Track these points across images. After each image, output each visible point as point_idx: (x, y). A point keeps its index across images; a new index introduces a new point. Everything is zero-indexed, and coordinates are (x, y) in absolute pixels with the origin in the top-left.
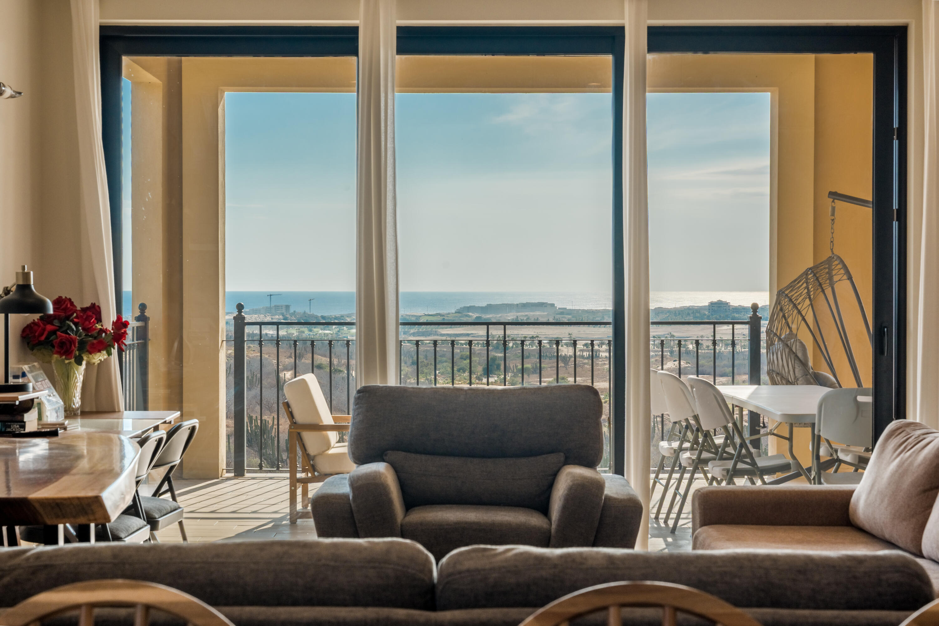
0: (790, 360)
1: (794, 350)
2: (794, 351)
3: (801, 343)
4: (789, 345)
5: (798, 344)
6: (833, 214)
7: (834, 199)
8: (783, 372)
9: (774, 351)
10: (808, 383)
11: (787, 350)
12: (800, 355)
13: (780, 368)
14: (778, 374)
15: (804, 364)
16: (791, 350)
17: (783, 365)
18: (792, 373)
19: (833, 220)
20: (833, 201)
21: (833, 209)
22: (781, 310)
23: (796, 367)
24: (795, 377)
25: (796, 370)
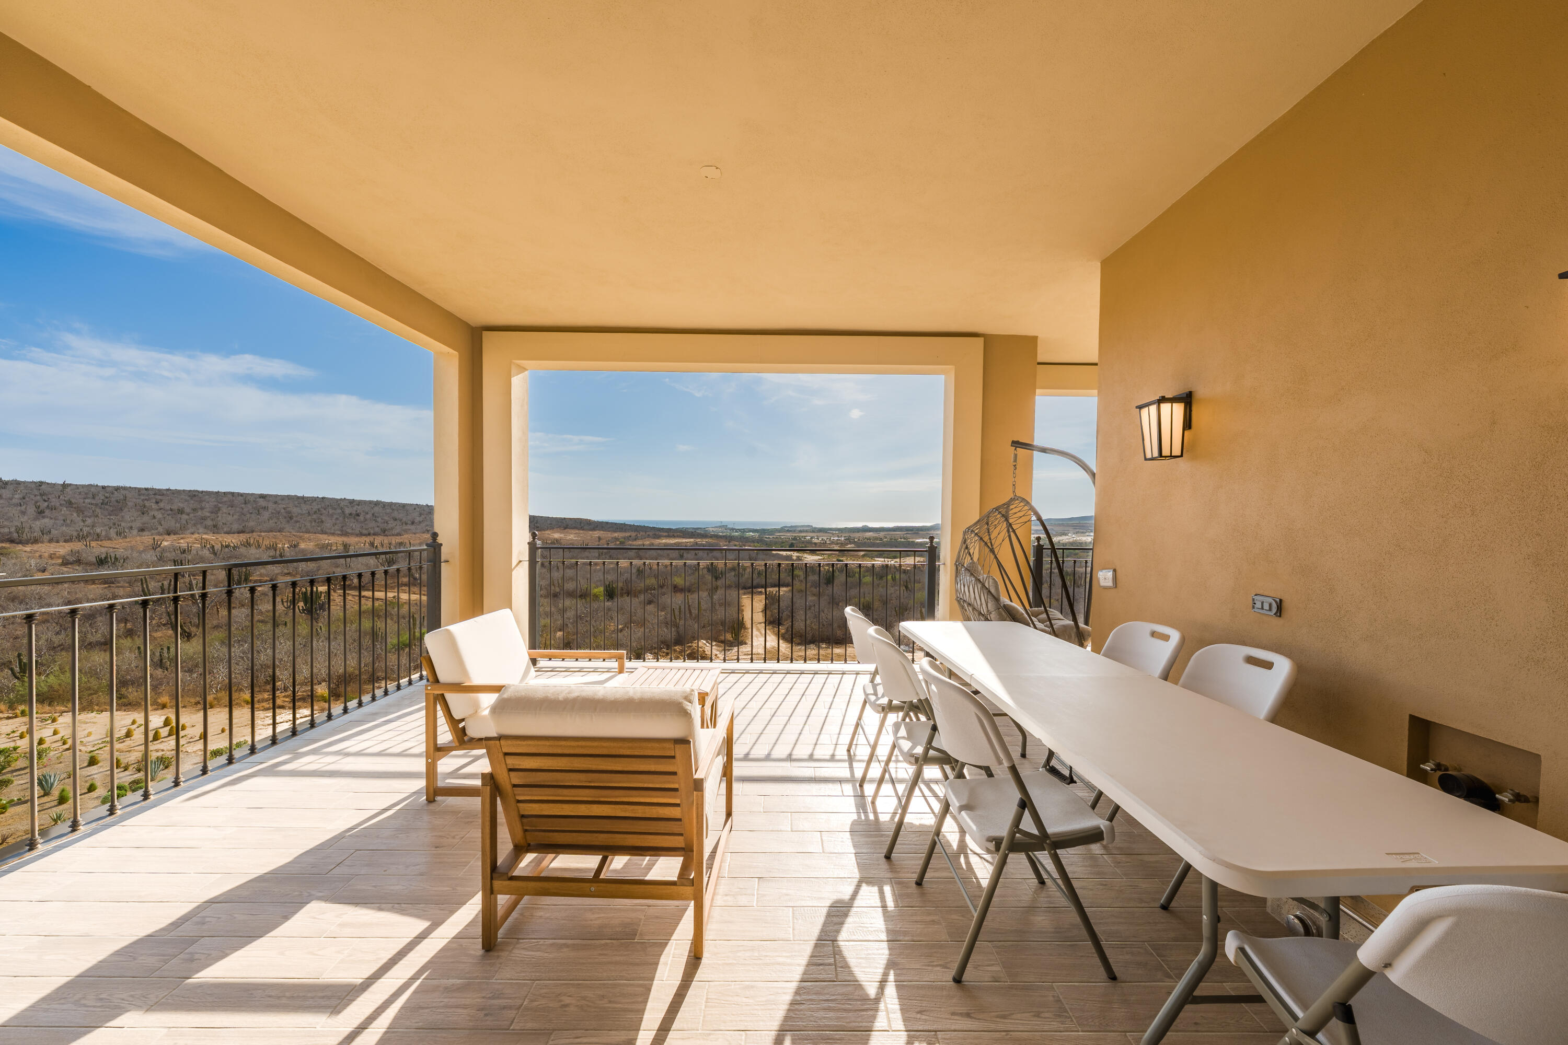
0: (982, 594)
1: (987, 585)
2: (987, 587)
3: (994, 579)
4: (982, 580)
5: (991, 580)
6: (1015, 461)
7: (1016, 447)
8: (975, 604)
9: (966, 583)
10: (1002, 619)
11: (980, 586)
12: (993, 591)
13: (972, 600)
14: (969, 604)
15: (997, 599)
16: (983, 585)
17: (975, 598)
18: (984, 606)
19: (1015, 465)
20: (1015, 449)
21: (1016, 455)
22: (967, 548)
23: (989, 601)
24: (988, 611)
25: (989, 605)
